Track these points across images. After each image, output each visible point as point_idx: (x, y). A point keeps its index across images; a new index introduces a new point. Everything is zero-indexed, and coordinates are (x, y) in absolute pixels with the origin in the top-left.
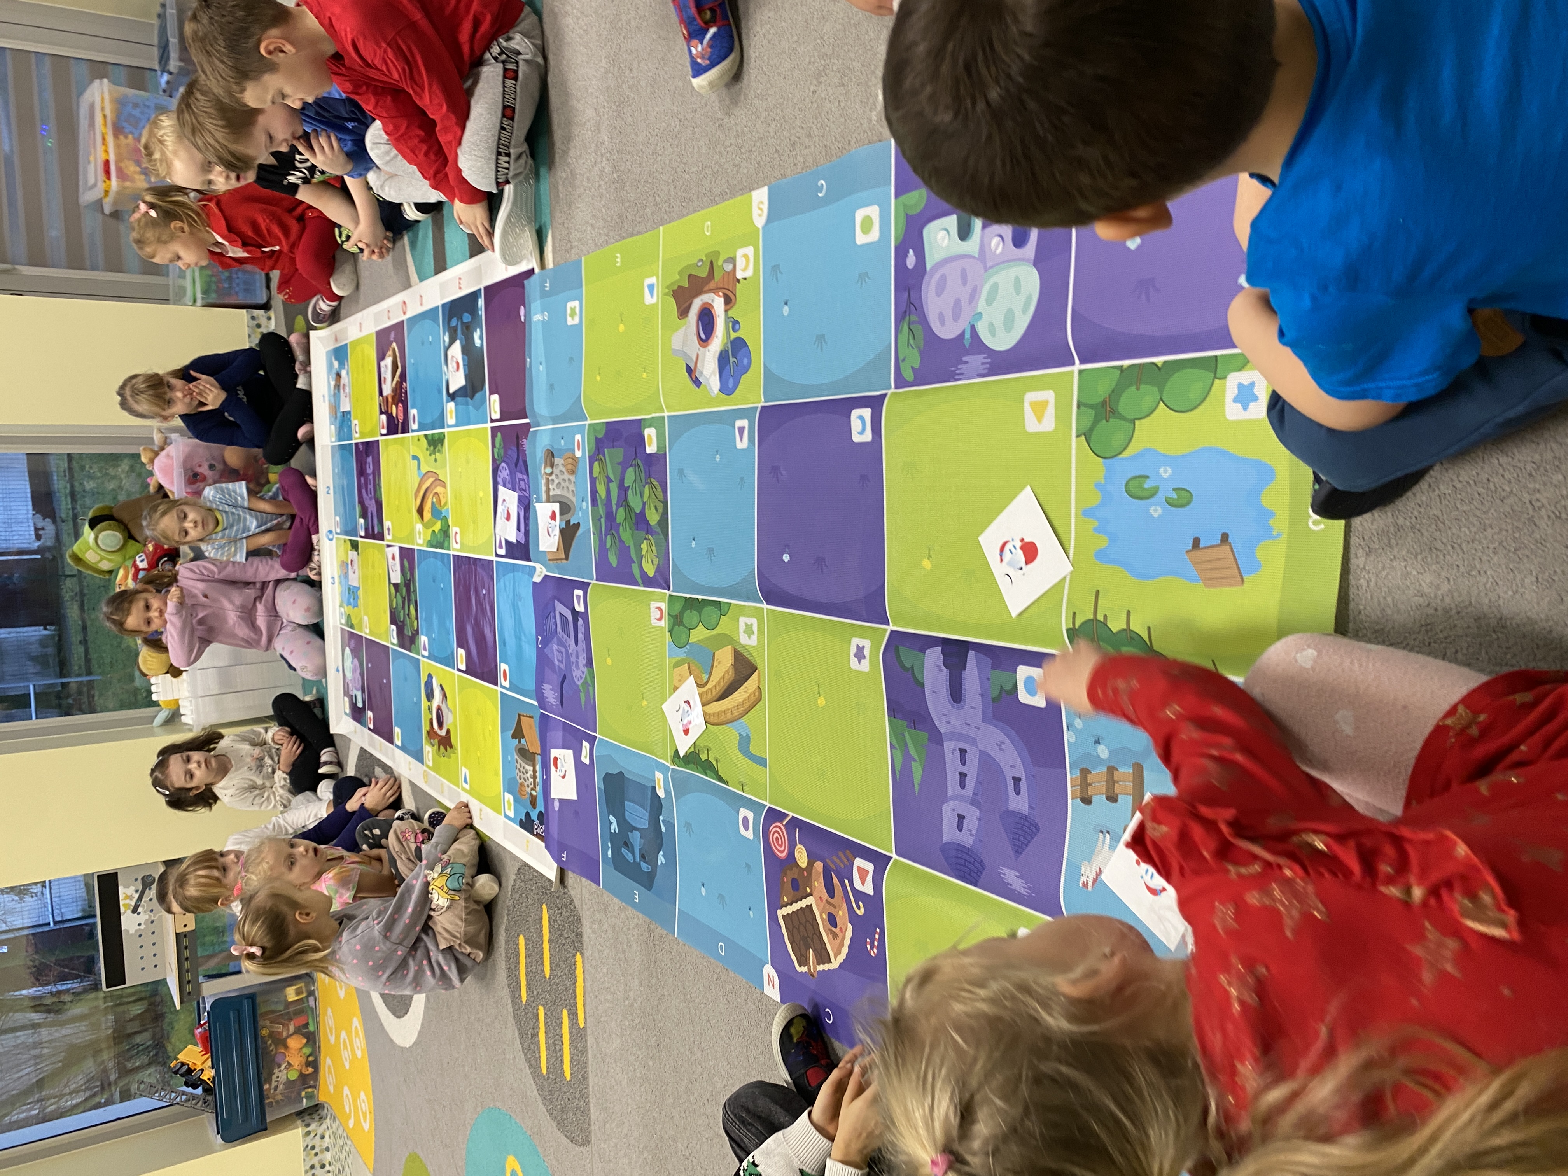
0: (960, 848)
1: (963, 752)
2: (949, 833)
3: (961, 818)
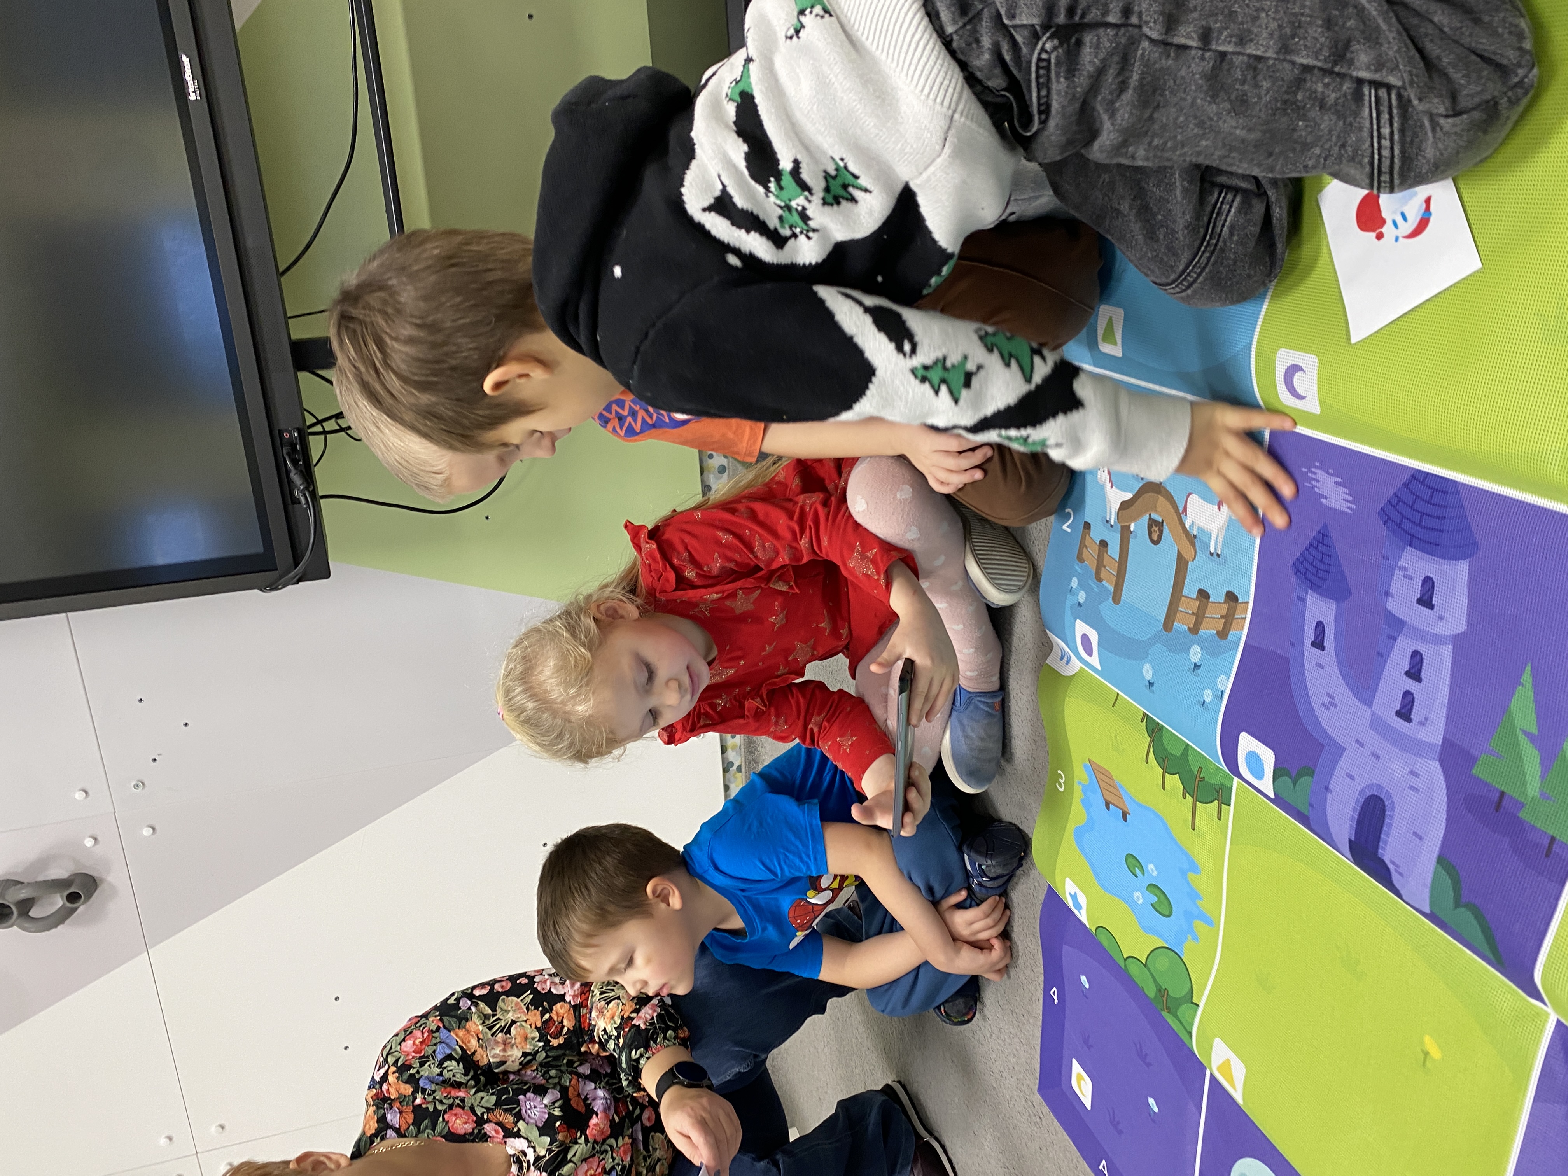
2: (1453, 577)
3: (1425, 602)
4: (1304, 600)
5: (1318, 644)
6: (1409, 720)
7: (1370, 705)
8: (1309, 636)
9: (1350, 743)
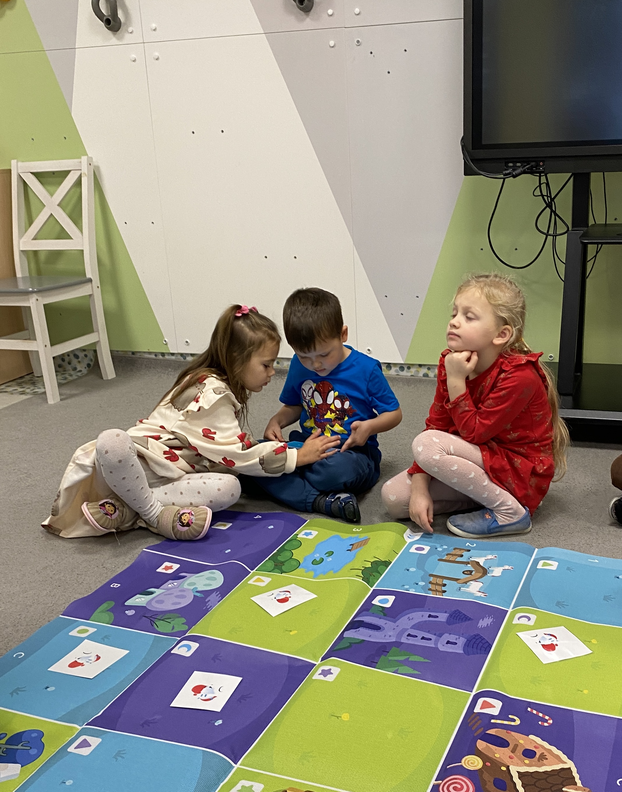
0: (467, 646)
1: (410, 635)
2: (458, 649)
3: (449, 642)
4: (446, 613)
5: (431, 616)
6: (408, 636)
7: (411, 628)
8: (433, 614)
9: (397, 624)
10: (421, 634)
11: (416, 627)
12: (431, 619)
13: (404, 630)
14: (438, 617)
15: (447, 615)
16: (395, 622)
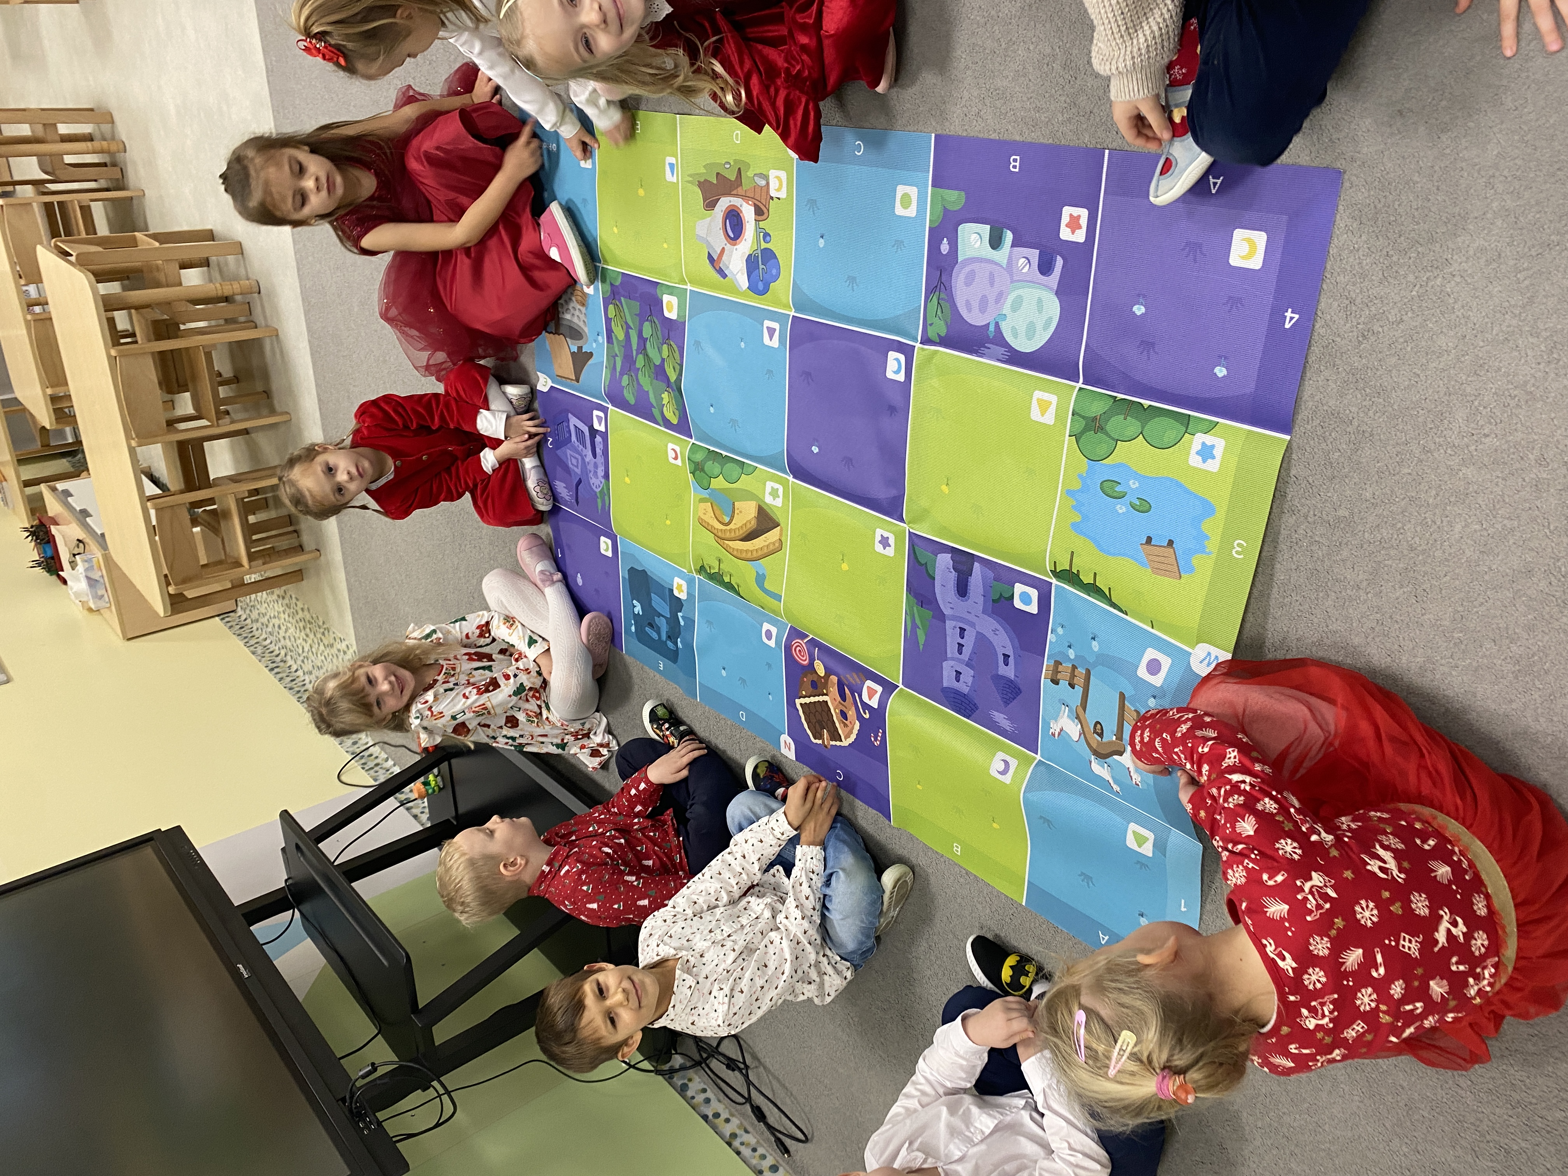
0: (957, 692)
1: (962, 630)
2: (948, 680)
3: (958, 673)
4: (1015, 676)
5: (1006, 657)
6: (960, 628)
7: (978, 632)
8: (1011, 660)
9: (981, 615)
10: (969, 642)
11: (981, 638)
12: (1001, 659)
13: (973, 625)
14: (1007, 665)
15: (1012, 677)
16: (983, 612)
